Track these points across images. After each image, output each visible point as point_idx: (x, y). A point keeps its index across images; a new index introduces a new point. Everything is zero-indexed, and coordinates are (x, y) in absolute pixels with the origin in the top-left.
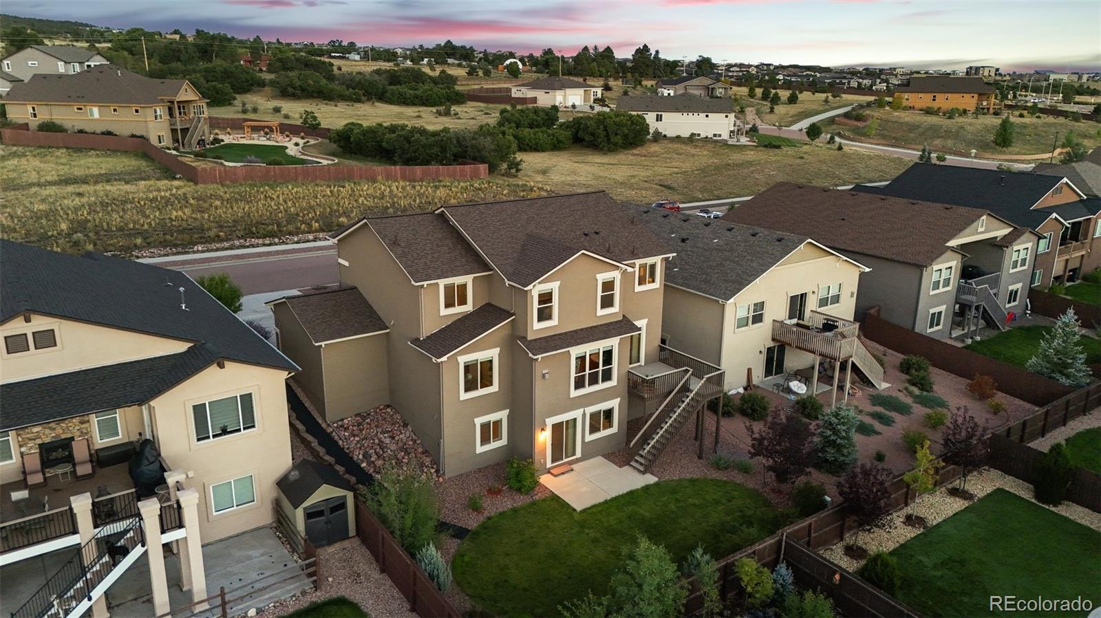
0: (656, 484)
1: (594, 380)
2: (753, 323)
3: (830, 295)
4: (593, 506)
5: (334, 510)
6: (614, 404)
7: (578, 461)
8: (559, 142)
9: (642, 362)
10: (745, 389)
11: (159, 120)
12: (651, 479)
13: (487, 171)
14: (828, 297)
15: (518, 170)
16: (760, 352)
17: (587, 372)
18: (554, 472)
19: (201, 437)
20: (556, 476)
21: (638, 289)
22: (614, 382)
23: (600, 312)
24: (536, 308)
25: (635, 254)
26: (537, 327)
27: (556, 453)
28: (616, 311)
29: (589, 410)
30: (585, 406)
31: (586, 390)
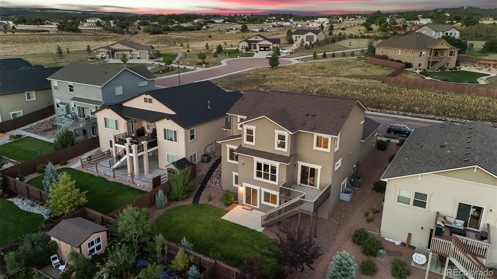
0: (259, 233)
1: (266, 177)
2: (414, 205)
6: (277, 194)
7: (258, 209)
9: (318, 188)
10: (402, 244)
11: (422, 57)
12: (261, 230)
16: (422, 228)
17: (263, 171)
18: (244, 207)
19: (165, 138)
20: (243, 208)
21: (315, 148)
22: (276, 183)
23: (277, 148)
24: (245, 134)
25: (314, 130)
26: (245, 142)
27: (248, 200)
28: (286, 151)
29: (264, 190)
30: (261, 187)
31: (262, 179)
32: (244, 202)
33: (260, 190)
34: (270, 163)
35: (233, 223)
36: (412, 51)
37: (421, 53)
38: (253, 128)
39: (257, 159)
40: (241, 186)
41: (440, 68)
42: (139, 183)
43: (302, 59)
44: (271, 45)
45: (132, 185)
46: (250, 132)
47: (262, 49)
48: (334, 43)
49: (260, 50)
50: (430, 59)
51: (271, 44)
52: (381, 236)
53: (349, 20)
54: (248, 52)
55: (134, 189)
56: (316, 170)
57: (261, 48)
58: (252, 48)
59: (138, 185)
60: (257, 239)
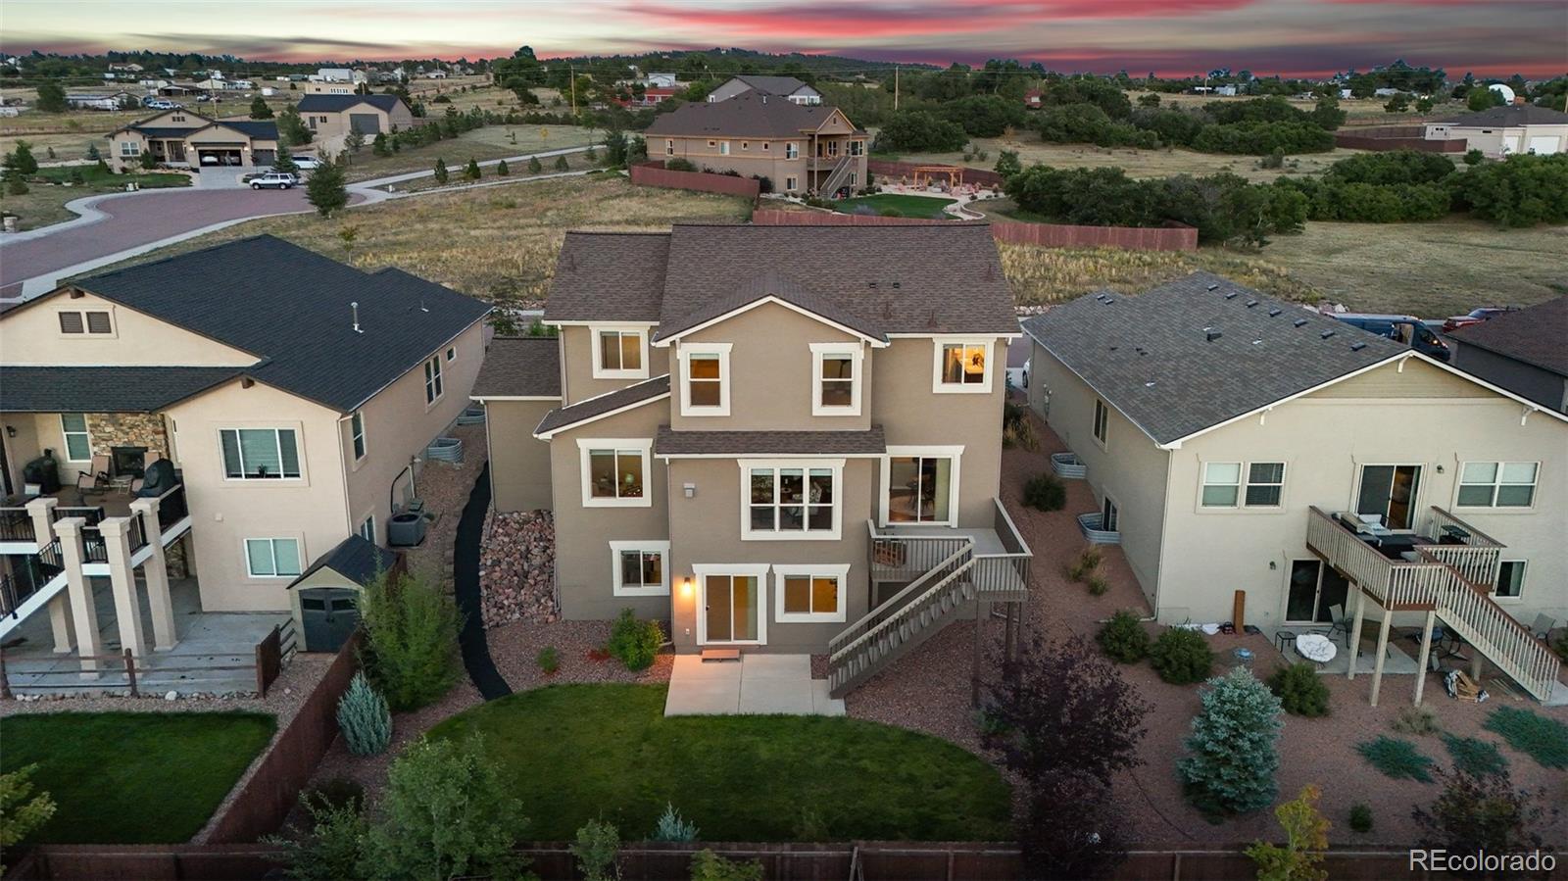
0: (839, 720)
1: (792, 520)
2: (1249, 502)
3: (1498, 484)
4: (695, 717)
5: (337, 605)
6: (839, 571)
7: (760, 650)
8: (1422, 207)
9: (953, 521)
10: (1222, 628)
11: (792, 158)
12: (837, 708)
13: (1196, 240)
14: (1493, 488)
15: (1263, 243)
16: (1272, 564)
17: (777, 504)
18: (706, 654)
19: (232, 472)
20: (704, 660)
21: (939, 387)
22: (835, 534)
23: (819, 410)
24: (685, 379)
25: (932, 325)
26: (688, 412)
27: (718, 628)
28: (854, 411)
29: (782, 571)
30: (773, 561)
31: (777, 534)
32: (701, 639)
33: (771, 576)
34: (805, 465)
35: (724, 717)
36: (764, 143)
37: (789, 148)
38: (721, 351)
39: (750, 465)
40: (687, 580)
41: (840, 191)
42: (169, 687)
43: (398, 187)
44: (244, 144)
45: (135, 706)
46: (705, 367)
47: (207, 159)
48: (456, 137)
49: (204, 164)
50: (812, 166)
51: (245, 139)
52: (1160, 622)
53: (428, 78)
54: (158, 171)
55: (159, 717)
56: (939, 465)
57: (202, 154)
58: (167, 158)
59: (171, 695)
60: (853, 742)
